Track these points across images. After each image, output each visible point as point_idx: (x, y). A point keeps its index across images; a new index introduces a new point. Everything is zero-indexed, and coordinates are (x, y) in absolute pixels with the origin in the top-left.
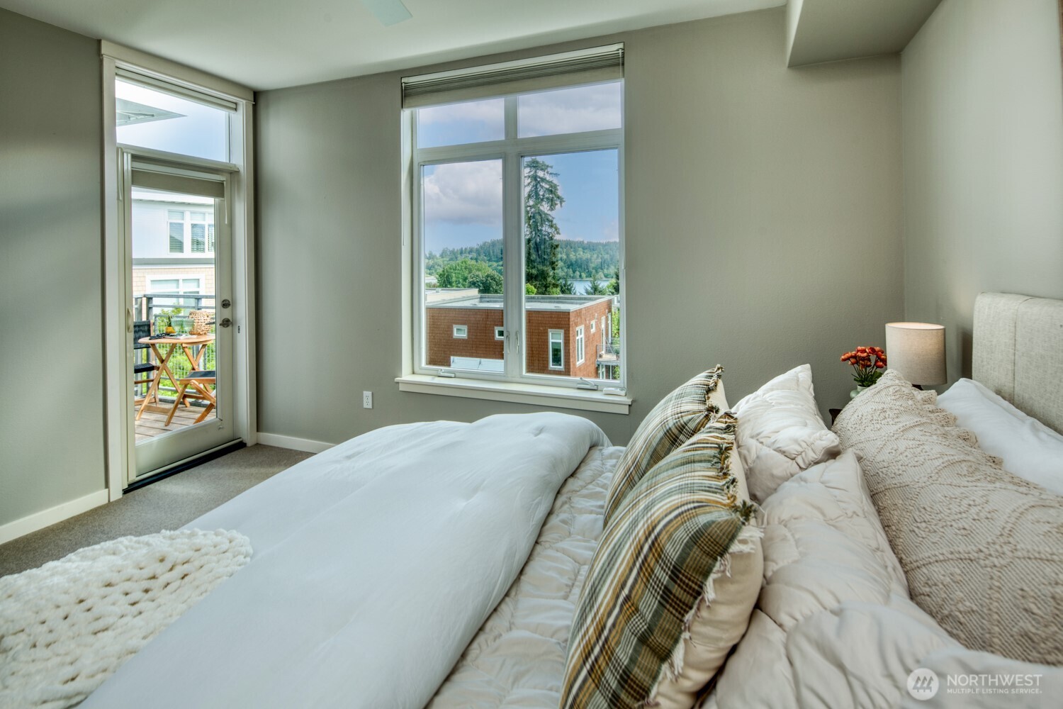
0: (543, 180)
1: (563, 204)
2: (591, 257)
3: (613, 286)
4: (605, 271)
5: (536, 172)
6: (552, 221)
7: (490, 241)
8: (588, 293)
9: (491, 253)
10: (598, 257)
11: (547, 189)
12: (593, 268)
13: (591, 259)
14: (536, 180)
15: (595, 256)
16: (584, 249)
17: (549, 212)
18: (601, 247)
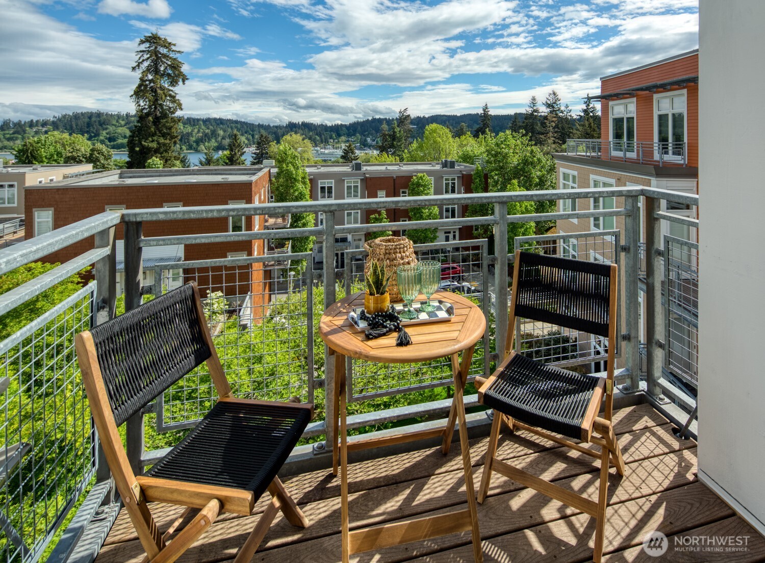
0: (165, 56)
1: (186, 82)
2: (192, 131)
3: (227, 157)
4: (206, 144)
5: (156, 48)
6: (174, 97)
7: (71, 114)
8: (201, 163)
9: (74, 126)
10: (199, 131)
11: (169, 65)
12: (194, 142)
13: (192, 134)
14: (156, 56)
15: (196, 130)
16: (184, 124)
17: (171, 88)
18: (201, 123)
